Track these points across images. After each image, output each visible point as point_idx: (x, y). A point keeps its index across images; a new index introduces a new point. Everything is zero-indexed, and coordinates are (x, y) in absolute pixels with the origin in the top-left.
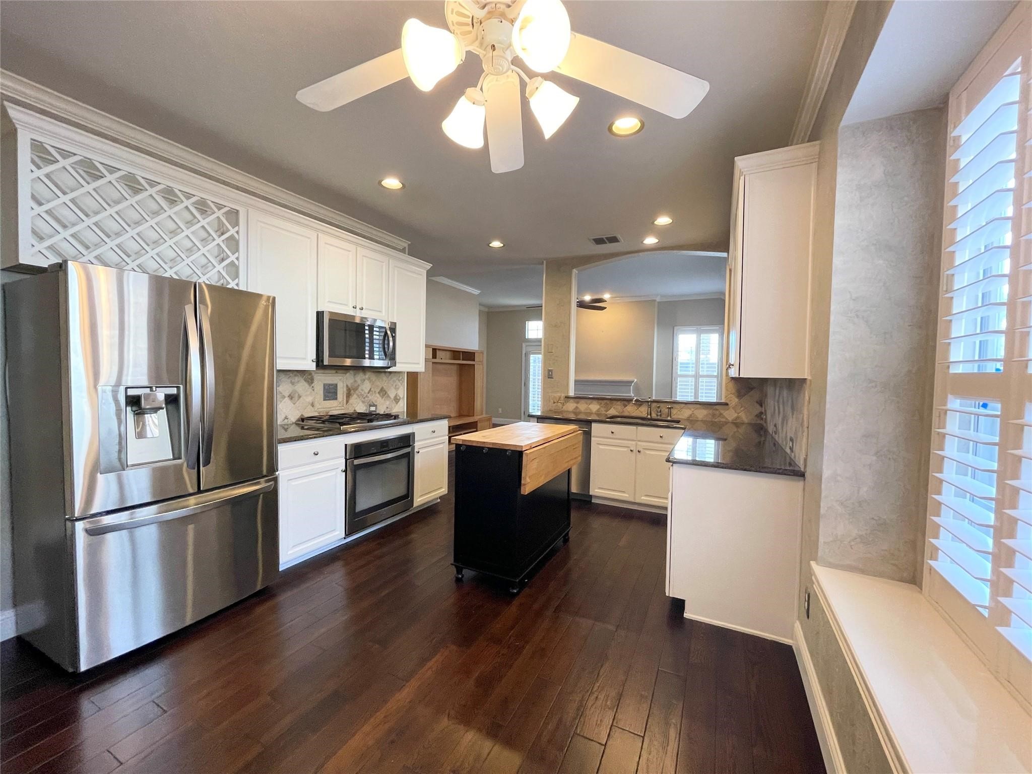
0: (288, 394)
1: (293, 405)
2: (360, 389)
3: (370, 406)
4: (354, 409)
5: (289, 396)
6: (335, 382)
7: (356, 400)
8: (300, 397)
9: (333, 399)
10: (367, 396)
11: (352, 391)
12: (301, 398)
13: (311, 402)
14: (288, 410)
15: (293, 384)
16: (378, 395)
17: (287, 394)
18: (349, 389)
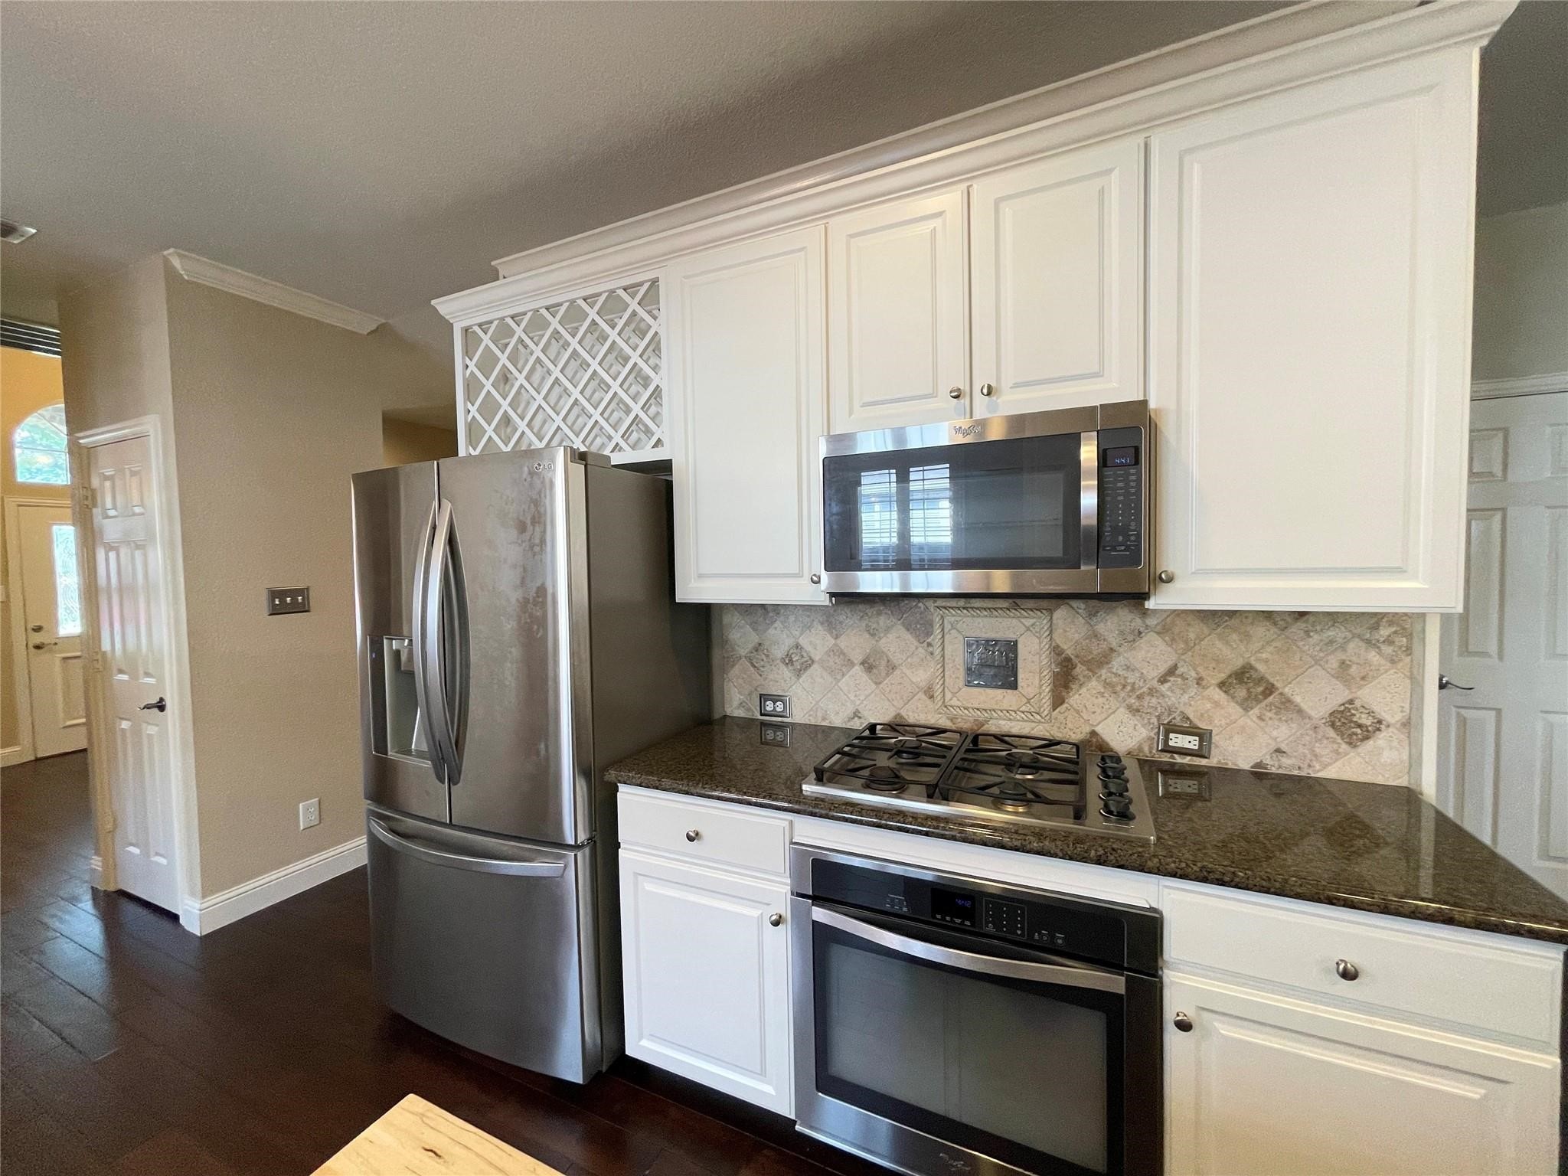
0: (861, 658)
1: (874, 686)
2: (1117, 663)
3: (1171, 728)
4: (1088, 729)
5: (862, 663)
6: (1011, 636)
7: (1101, 700)
8: (892, 667)
9: (1004, 686)
10: (1152, 692)
11: (1080, 670)
12: (897, 672)
13: (923, 684)
14: (862, 698)
15: (873, 635)
16: (1218, 695)
17: (857, 656)
18: (1068, 660)
